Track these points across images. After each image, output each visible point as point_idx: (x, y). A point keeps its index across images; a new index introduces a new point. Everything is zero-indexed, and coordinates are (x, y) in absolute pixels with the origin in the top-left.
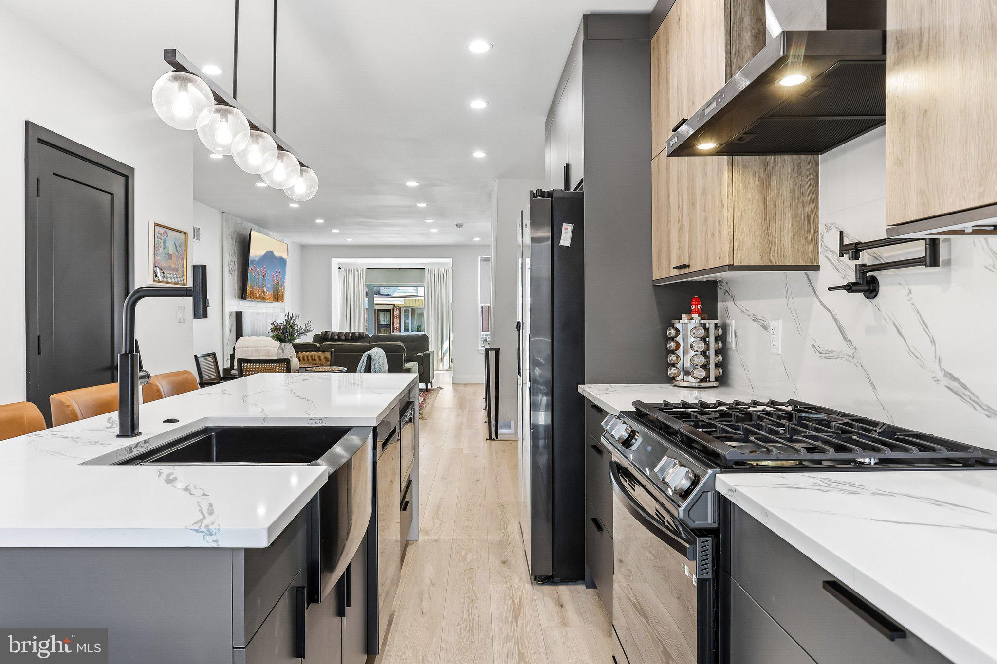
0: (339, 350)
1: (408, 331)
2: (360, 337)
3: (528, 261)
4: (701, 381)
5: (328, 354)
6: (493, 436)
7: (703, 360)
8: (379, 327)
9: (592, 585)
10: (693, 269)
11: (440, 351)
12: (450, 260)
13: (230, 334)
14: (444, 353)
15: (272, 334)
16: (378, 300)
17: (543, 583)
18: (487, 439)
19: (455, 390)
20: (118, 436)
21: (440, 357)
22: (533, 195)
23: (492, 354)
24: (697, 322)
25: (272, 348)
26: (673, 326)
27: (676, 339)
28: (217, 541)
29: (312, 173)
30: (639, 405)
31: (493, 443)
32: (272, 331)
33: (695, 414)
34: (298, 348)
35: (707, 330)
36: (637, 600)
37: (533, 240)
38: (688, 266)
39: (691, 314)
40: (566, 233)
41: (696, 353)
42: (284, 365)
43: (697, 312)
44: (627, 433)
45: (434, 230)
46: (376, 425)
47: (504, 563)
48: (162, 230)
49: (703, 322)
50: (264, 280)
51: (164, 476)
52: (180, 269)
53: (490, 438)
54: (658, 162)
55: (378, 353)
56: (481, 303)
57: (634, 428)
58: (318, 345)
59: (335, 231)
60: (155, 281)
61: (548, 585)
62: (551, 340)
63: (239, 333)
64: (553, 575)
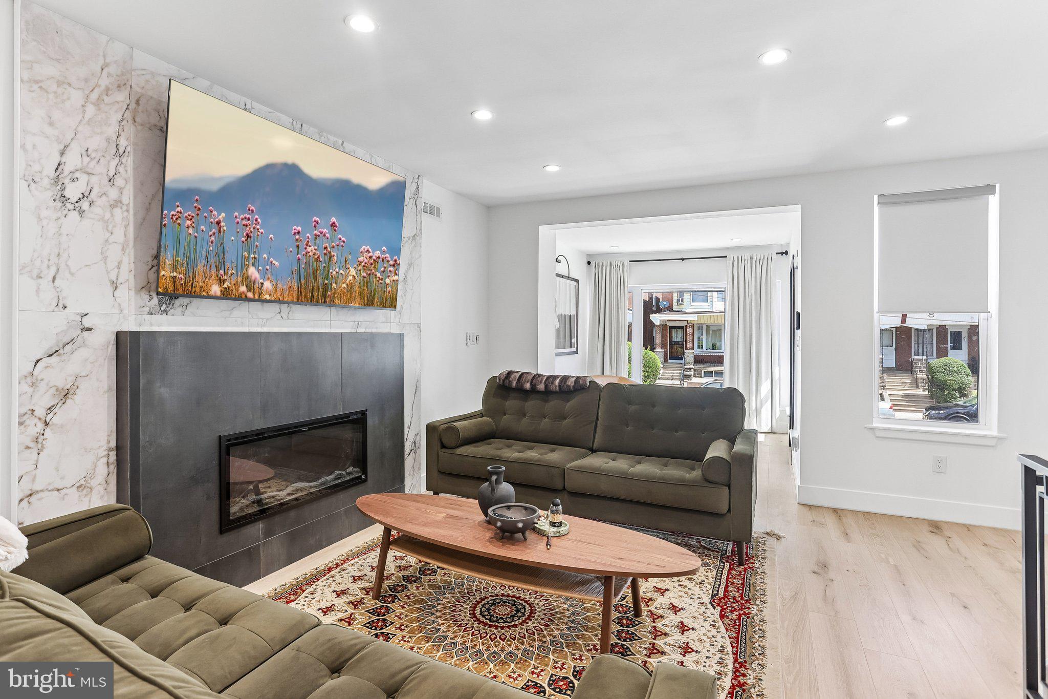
11: (754, 398)
14: (761, 401)
21: (754, 407)
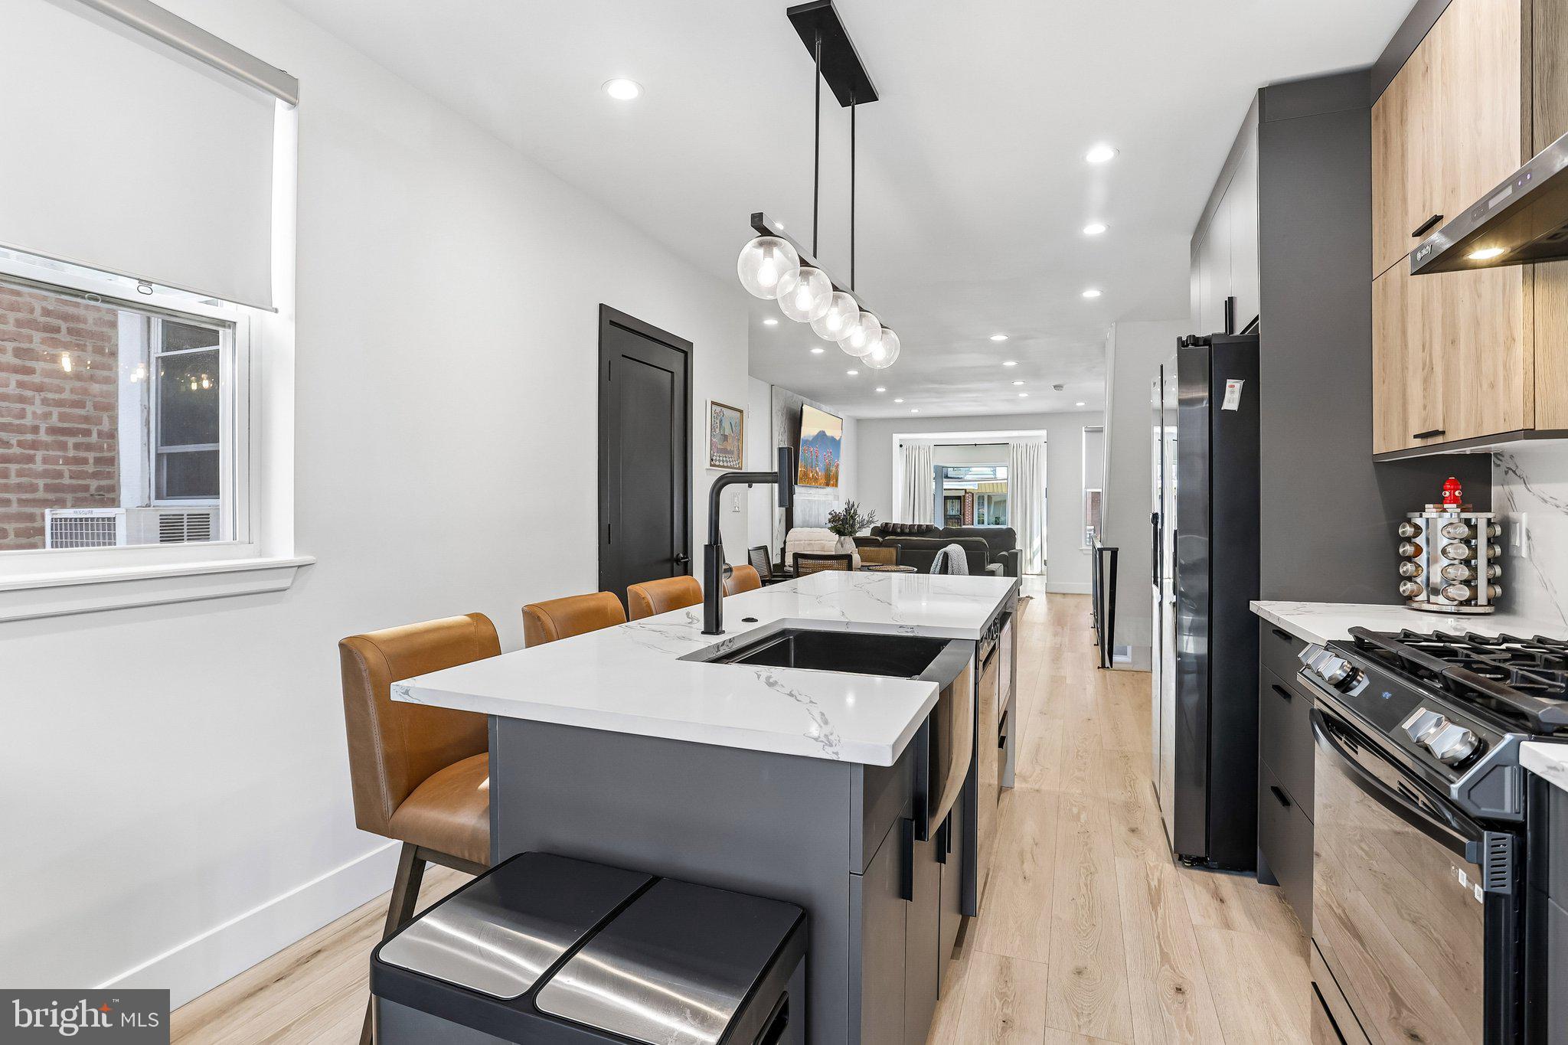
0: (907, 546)
1: (983, 523)
2: (928, 530)
3: (1172, 431)
4: (1461, 603)
5: (893, 551)
6: (1107, 664)
7: (1465, 573)
8: (947, 518)
9: (1270, 879)
10: (1451, 437)
11: (1028, 550)
12: (1043, 433)
13: (780, 526)
15: (830, 525)
16: (947, 485)
17: (1192, 865)
18: (1099, 668)
19: (1050, 601)
20: (703, 633)
21: (1029, 558)
22: (1182, 344)
23: (1107, 555)
24: (1455, 516)
25: (829, 542)
26: (1409, 521)
27: (1413, 540)
28: (837, 754)
29: (892, 334)
30: (1361, 633)
31: (1108, 673)
32: (830, 522)
33: (1465, 652)
34: (860, 542)
35: (1473, 528)
36: (1344, 911)
37: (1181, 402)
38: (1443, 433)
39: (1442, 503)
40: (1232, 392)
41: (1452, 562)
42: (844, 562)
43: (1454, 500)
44: (1345, 671)
45: (1023, 395)
46: (979, 639)
47: (1133, 831)
48: (718, 409)
49: (1465, 515)
50: (817, 461)
51: (763, 678)
52: (736, 452)
53: (1103, 666)
54: (1385, 284)
55: (956, 551)
56: (1086, 488)
57: (1357, 665)
58: (880, 539)
59: (899, 401)
60: (711, 465)
61: (1199, 869)
62: (1208, 539)
63: (789, 524)
64: (1206, 857)
